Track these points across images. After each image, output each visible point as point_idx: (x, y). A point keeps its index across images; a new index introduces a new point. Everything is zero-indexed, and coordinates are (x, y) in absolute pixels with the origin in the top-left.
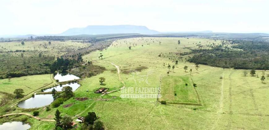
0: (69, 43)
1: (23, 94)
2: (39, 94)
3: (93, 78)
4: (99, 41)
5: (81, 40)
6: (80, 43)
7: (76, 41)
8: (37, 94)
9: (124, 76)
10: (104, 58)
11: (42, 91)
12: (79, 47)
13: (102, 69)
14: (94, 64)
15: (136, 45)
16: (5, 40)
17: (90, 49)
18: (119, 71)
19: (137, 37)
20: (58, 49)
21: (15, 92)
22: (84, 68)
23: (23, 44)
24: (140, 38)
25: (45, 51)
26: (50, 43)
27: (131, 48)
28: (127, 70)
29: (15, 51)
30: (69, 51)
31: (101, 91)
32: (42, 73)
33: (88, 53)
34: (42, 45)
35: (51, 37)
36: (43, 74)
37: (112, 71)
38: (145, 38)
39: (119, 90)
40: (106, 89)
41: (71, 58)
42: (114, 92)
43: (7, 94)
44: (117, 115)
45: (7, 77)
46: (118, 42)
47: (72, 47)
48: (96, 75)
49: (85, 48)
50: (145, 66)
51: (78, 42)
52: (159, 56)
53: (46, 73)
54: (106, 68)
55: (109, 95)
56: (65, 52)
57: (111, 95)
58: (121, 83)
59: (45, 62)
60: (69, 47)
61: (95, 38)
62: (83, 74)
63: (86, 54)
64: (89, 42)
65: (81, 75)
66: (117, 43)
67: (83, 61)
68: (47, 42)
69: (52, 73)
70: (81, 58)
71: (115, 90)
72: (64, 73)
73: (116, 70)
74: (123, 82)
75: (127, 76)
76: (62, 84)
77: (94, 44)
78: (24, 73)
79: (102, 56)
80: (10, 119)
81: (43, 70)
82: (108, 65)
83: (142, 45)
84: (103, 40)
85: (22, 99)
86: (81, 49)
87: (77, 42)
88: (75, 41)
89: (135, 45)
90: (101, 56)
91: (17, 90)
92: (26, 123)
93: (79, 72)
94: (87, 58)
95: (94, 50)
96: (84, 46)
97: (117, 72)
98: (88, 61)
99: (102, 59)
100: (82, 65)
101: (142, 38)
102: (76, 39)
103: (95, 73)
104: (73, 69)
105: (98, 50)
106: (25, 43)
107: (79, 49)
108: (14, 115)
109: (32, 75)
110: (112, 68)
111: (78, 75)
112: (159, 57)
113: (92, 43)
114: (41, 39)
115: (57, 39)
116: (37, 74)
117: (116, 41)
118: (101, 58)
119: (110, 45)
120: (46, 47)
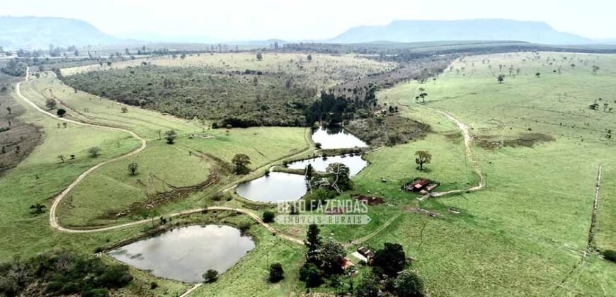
0: (349, 60)
1: (248, 166)
2: (279, 171)
3: (399, 148)
4: (417, 58)
5: (375, 53)
6: (373, 62)
7: (364, 57)
8: (275, 171)
9: (482, 153)
10: (430, 102)
11: (284, 167)
12: (370, 70)
13: (424, 129)
14: (404, 114)
15: (518, 71)
16: (230, 49)
17: (395, 76)
18: (467, 139)
19: (519, 51)
20: (325, 72)
21: (233, 161)
22: (379, 121)
23: (259, 57)
24: (529, 54)
25: (299, 74)
26: (310, 58)
27: (504, 79)
28: (489, 137)
29: (244, 71)
30: (347, 77)
31: (418, 186)
32: (289, 123)
33: (389, 85)
34: (294, 63)
35: (313, 45)
36: (291, 126)
37: (449, 136)
38: (544, 55)
39: (468, 192)
40: (433, 183)
41: (350, 95)
42: (452, 195)
43: (220, 161)
44: (460, 264)
45: (224, 126)
46: (464, 62)
47: (354, 69)
48: (406, 143)
49: (383, 73)
50: (543, 132)
51: (369, 58)
52: (593, 107)
53: (297, 124)
54: (435, 127)
55: (438, 200)
56: (339, 79)
57: (445, 202)
58: (474, 173)
59: (296, 100)
60: (347, 70)
61: (409, 51)
62: (375, 137)
63: (385, 87)
64: (394, 59)
65: (372, 138)
66: (463, 65)
67: (378, 103)
68: (305, 56)
69: (309, 126)
70: (374, 97)
71: (457, 190)
72: (333, 128)
73: (460, 135)
74: (478, 172)
75: (490, 155)
76: (327, 153)
77: (403, 63)
78: (256, 120)
79: (426, 94)
80: (220, 219)
81: (291, 118)
82: (440, 120)
83: (538, 74)
84: (427, 56)
85: (246, 178)
86: (375, 75)
87: (367, 58)
88: (362, 55)
89: (515, 72)
90: (422, 96)
91: (238, 156)
92: (248, 235)
93: (366, 131)
94: (386, 98)
95: (405, 79)
96: (382, 69)
97: (463, 139)
98: (388, 106)
99: (423, 103)
100: (376, 113)
101: (535, 54)
102: (365, 52)
103: (405, 138)
104: (353, 123)
105: (416, 79)
106: (263, 55)
107: (369, 76)
108: (228, 211)
109: (269, 125)
110: (449, 129)
111: (365, 137)
112: (593, 112)
113: (400, 62)
114: (294, 48)
115: (324, 49)
116: (279, 125)
117: (461, 60)
118: (421, 100)
119: (445, 68)
120: (302, 67)
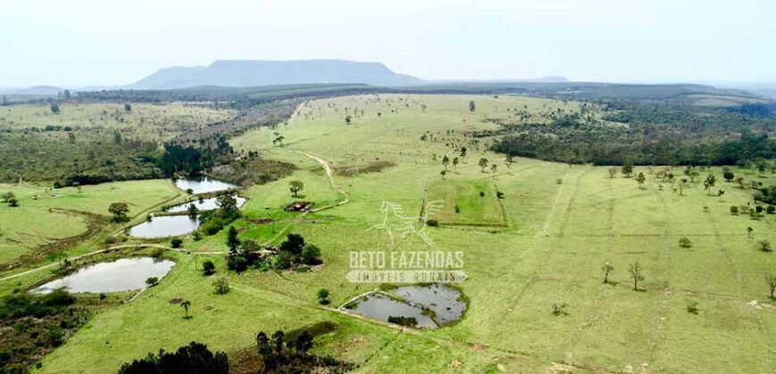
0: (177, 110)
1: (128, 214)
2: (161, 215)
3: (270, 185)
4: (258, 104)
5: (206, 100)
6: (208, 110)
7: (195, 105)
8: (156, 216)
9: (342, 180)
10: (288, 145)
11: (164, 210)
12: (209, 120)
13: (288, 168)
14: (265, 157)
15: (362, 112)
17: (241, 124)
18: (329, 171)
19: (361, 94)
20: (155, 124)
21: (110, 210)
22: (243, 165)
23: (55, 110)
24: (371, 96)
25: (123, 128)
26: (128, 108)
27: (351, 120)
28: (346, 168)
29: (44, 128)
30: (185, 128)
31: (298, 206)
32: (146, 175)
33: (238, 133)
34: (108, 115)
35: (122, 92)
36: (148, 179)
37: (313, 171)
38: (383, 96)
39: (338, 205)
40: (308, 203)
41: (197, 146)
42: (326, 209)
43: (89, 214)
44: (341, 242)
45: (69, 185)
46: (310, 106)
47: (190, 119)
48: (276, 180)
49: (225, 122)
50: (388, 160)
51: (203, 106)
52: (423, 138)
53: (154, 176)
54: (298, 164)
55: (317, 213)
56: (176, 130)
57: (322, 213)
58: (340, 194)
59: (140, 154)
60: (181, 120)
61: (246, 97)
62: (245, 178)
63: (235, 135)
64: (232, 106)
65: (242, 180)
66: (308, 109)
67: (234, 150)
68: (122, 107)
69: (168, 177)
70: (228, 144)
71: (327, 205)
72: (195, 176)
73: (322, 169)
74: (343, 193)
75: (350, 180)
76: (204, 196)
77: (244, 110)
78: (106, 175)
79: (282, 138)
80: (126, 254)
81: (146, 171)
82: (301, 159)
83: (379, 114)
84: (270, 102)
85: (127, 225)
86: (216, 124)
87: (200, 106)
88: (193, 103)
89: (359, 114)
90: (279, 139)
91: (114, 205)
92: (162, 259)
93: (233, 174)
94: (241, 145)
95: (254, 126)
96: (222, 118)
97: (325, 172)
98: (247, 152)
99: (281, 146)
100: (236, 159)
101: (376, 96)
102: (194, 99)
103: (274, 176)
104: (216, 169)
105: (266, 125)
106: (60, 107)
107: (210, 125)
108: (131, 248)
109: (123, 179)
110: (311, 165)
111: (233, 180)
112: (423, 142)
113: (239, 108)
114: (95, 97)
115: (140, 96)
116: (134, 178)
117: (306, 105)
118: (278, 143)
119: (292, 113)
120: (122, 120)
